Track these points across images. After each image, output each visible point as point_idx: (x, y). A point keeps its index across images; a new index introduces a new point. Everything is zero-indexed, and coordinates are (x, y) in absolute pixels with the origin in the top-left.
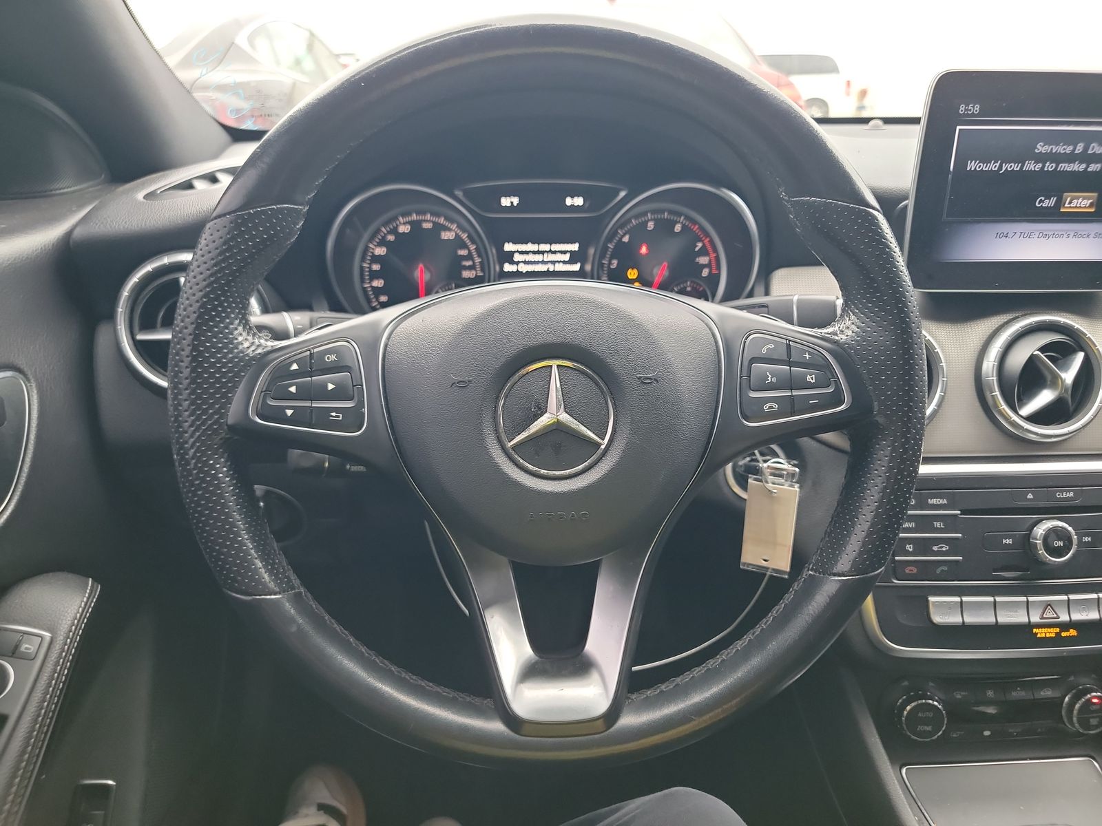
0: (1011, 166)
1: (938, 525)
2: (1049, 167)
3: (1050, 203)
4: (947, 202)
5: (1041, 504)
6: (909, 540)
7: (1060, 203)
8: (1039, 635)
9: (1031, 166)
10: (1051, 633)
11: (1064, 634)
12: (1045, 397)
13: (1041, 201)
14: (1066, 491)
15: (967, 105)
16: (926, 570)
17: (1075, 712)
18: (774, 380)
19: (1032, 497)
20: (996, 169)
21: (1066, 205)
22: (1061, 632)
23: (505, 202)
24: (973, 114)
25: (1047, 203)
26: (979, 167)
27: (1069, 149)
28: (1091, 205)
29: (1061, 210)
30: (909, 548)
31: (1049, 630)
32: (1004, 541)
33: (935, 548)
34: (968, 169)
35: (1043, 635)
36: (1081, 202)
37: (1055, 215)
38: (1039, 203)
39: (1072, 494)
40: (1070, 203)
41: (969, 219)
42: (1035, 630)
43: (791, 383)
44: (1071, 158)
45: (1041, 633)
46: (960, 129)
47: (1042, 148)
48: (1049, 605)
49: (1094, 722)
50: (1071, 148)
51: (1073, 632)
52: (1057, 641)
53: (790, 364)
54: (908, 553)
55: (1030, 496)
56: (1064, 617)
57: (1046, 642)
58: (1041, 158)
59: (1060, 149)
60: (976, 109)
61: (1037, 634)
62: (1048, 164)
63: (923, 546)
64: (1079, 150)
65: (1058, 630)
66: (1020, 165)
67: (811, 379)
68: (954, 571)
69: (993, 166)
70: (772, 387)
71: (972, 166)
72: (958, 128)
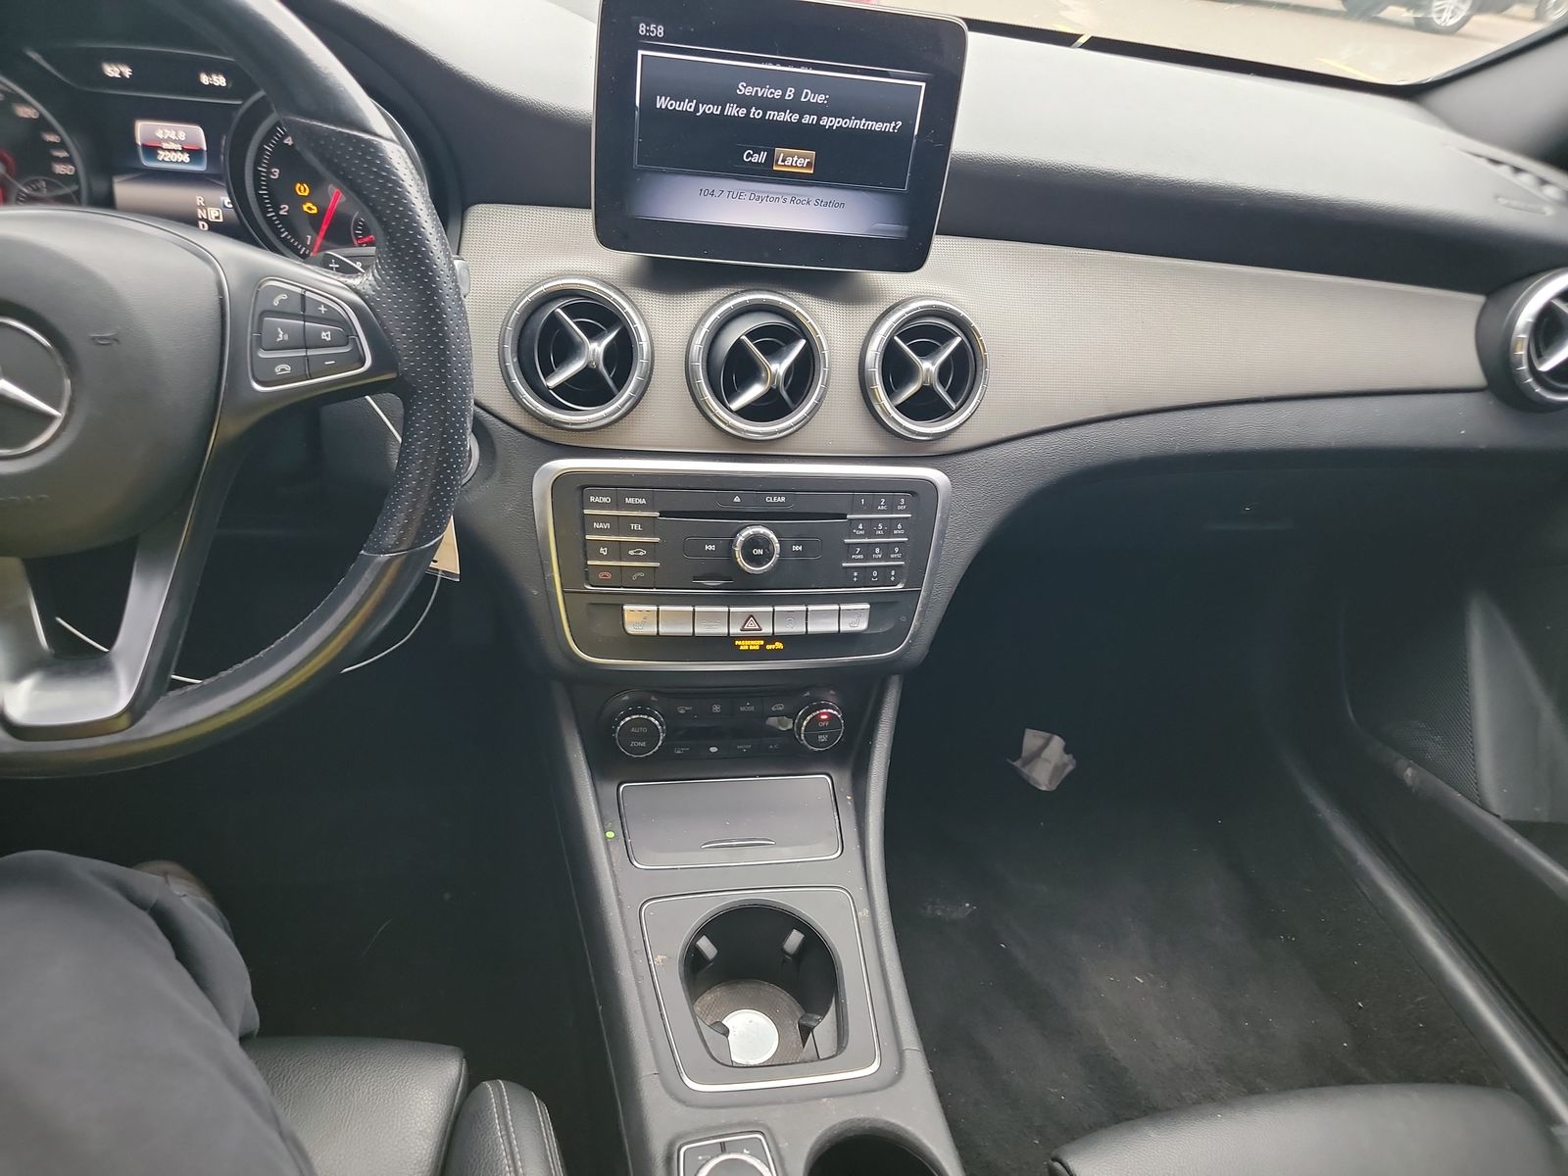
0: (709, 108)
1: (635, 526)
2: (756, 113)
3: (760, 158)
4: (636, 146)
5: (750, 509)
6: (604, 543)
7: (771, 159)
8: (741, 648)
9: (732, 110)
10: (755, 645)
11: (769, 647)
12: (756, 391)
13: (749, 155)
14: (777, 496)
15: (648, 25)
16: (621, 576)
17: (803, 731)
18: (286, 337)
19: (739, 500)
20: (692, 110)
21: (780, 163)
22: (765, 645)
23: (112, 71)
24: (656, 38)
25: (755, 158)
26: (671, 105)
27: (778, 94)
28: (809, 165)
29: (775, 168)
30: (603, 551)
31: (753, 642)
32: (707, 547)
33: (631, 553)
34: (658, 106)
35: (747, 648)
36: (796, 160)
37: (766, 173)
38: (747, 158)
39: (783, 499)
40: (783, 161)
41: (664, 169)
42: (737, 643)
43: (306, 342)
44: (780, 105)
45: (744, 645)
46: (642, 55)
47: (744, 90)
48: (752, 616)
49: (822, 738)
50: (780, 92)
51: (779, 645)
52: (761, 655)
53: (305, 318)
54: (601, 557)
55: (737, 499)
56: (767, 630)
57: (749, 656)
58: (745, 102)
59: (766, 92)
60: (659, 31)
61: (739, 646)
62: (753, 110)
63: (618, 552)
64: (789, 96)
65: (762, 642)
66: (720, 107)
67: (326, 336)
68: (652, 578)
69: (688, 106)
70: (283, 347)
71: (662, 103)
72: (640, 53)
